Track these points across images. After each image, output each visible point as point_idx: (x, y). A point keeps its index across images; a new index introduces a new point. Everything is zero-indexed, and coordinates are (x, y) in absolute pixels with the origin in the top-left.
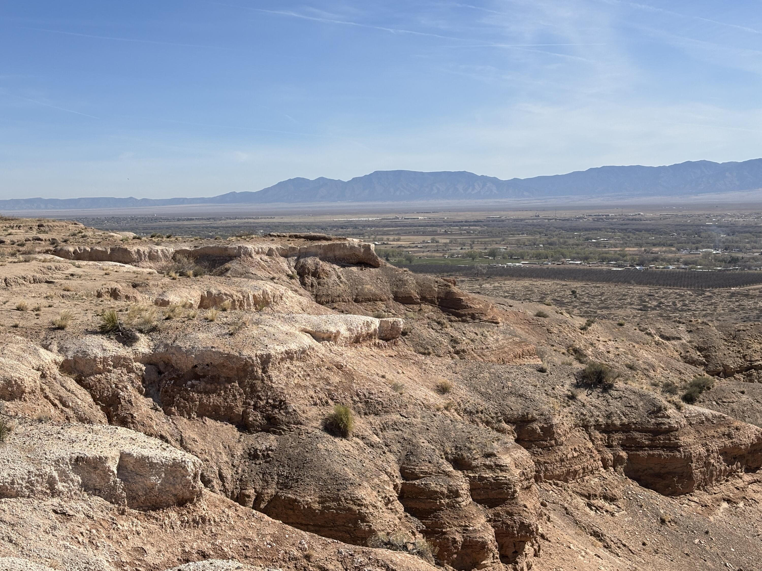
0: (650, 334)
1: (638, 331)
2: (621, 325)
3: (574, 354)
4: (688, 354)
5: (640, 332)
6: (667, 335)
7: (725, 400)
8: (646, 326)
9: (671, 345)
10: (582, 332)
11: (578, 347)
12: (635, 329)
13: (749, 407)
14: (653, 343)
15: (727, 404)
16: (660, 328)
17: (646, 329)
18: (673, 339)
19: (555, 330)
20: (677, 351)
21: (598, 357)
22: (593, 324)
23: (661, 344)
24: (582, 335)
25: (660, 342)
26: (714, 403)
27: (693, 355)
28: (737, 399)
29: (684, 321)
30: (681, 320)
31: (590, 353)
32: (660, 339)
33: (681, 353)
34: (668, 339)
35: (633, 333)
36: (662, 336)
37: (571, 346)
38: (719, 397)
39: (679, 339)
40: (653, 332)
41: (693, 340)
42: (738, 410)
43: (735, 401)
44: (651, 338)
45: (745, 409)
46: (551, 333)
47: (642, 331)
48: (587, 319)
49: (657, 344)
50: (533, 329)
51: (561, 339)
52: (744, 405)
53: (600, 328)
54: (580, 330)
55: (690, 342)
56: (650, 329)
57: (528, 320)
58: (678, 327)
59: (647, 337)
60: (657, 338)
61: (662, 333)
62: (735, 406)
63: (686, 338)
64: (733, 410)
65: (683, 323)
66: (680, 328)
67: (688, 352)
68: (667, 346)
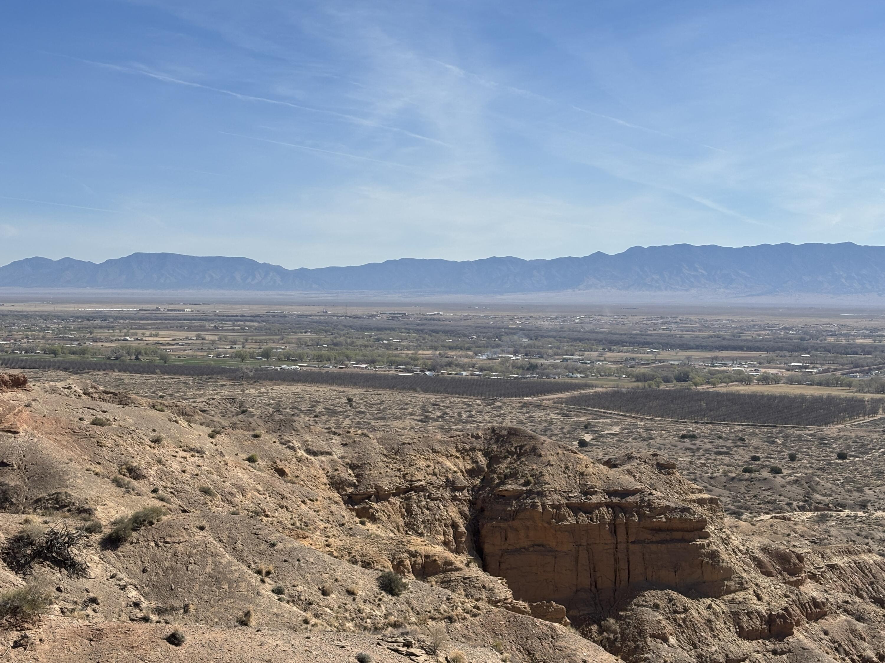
0: (292, 448)
1: (278, 444)
2: (256, 436)
3: (127, 474)
4: (336, 473)
5: (280, 445)
6: (315, 449)
7: (168, 540)
8: (290, 438)
9: (317, 462)
10: (153, 445)
11: (135, 464)
12: (275, 442)
13: (200, 549)
14: (294, 459)
15: (169, 545)
16: (307, 441)
17: (289, 441)
18: (322, 454)
19: (109, 443)
20: (323, 469)
21: (164, 477)
22: (218, 435)
23: (304, 461)
24: (152, 450)
25: (304, 458)
26: (153, 544)
27: (342, 475)
28: (187, 537)
29: (341, 432)
30: (337, 431)
31: (152, 473)
32: (305, 454)
33: (328, 472)
34: (315, 454)
35: (270, 447)
36: (308, 451)
37: (125, 464)
38: (161, 535)
39: (330, 454)
40: (296, 444)
41: (346, 455)
42: (182, 554)
43: (182, 539)
44: (293, 453)
45: (195, 551)
46: (101, 446)
47: (283, 444)
48: (213, 429)
49: (299, 460)
50: (77, 441)
51: (114, 455)
52: (195, 547)
53: (227, 440)
54: (150, 443)
55: (342, 458)
56: (295, 442)
57: (72, 429)
58: (331, 439)
59: (289, 452)
60: (301, 453)
61: (310, 447)
62: (180, 548)
63: (338, 452)
64: (175, 554)
65: (340, 435)
66: (333, 441)
67: (337, 470)
68: (312, 463)
